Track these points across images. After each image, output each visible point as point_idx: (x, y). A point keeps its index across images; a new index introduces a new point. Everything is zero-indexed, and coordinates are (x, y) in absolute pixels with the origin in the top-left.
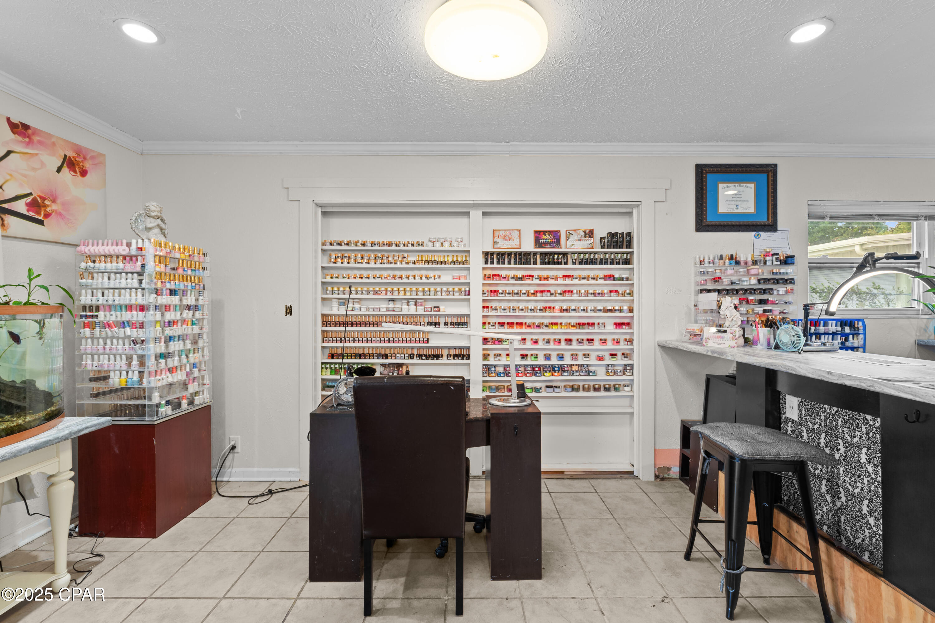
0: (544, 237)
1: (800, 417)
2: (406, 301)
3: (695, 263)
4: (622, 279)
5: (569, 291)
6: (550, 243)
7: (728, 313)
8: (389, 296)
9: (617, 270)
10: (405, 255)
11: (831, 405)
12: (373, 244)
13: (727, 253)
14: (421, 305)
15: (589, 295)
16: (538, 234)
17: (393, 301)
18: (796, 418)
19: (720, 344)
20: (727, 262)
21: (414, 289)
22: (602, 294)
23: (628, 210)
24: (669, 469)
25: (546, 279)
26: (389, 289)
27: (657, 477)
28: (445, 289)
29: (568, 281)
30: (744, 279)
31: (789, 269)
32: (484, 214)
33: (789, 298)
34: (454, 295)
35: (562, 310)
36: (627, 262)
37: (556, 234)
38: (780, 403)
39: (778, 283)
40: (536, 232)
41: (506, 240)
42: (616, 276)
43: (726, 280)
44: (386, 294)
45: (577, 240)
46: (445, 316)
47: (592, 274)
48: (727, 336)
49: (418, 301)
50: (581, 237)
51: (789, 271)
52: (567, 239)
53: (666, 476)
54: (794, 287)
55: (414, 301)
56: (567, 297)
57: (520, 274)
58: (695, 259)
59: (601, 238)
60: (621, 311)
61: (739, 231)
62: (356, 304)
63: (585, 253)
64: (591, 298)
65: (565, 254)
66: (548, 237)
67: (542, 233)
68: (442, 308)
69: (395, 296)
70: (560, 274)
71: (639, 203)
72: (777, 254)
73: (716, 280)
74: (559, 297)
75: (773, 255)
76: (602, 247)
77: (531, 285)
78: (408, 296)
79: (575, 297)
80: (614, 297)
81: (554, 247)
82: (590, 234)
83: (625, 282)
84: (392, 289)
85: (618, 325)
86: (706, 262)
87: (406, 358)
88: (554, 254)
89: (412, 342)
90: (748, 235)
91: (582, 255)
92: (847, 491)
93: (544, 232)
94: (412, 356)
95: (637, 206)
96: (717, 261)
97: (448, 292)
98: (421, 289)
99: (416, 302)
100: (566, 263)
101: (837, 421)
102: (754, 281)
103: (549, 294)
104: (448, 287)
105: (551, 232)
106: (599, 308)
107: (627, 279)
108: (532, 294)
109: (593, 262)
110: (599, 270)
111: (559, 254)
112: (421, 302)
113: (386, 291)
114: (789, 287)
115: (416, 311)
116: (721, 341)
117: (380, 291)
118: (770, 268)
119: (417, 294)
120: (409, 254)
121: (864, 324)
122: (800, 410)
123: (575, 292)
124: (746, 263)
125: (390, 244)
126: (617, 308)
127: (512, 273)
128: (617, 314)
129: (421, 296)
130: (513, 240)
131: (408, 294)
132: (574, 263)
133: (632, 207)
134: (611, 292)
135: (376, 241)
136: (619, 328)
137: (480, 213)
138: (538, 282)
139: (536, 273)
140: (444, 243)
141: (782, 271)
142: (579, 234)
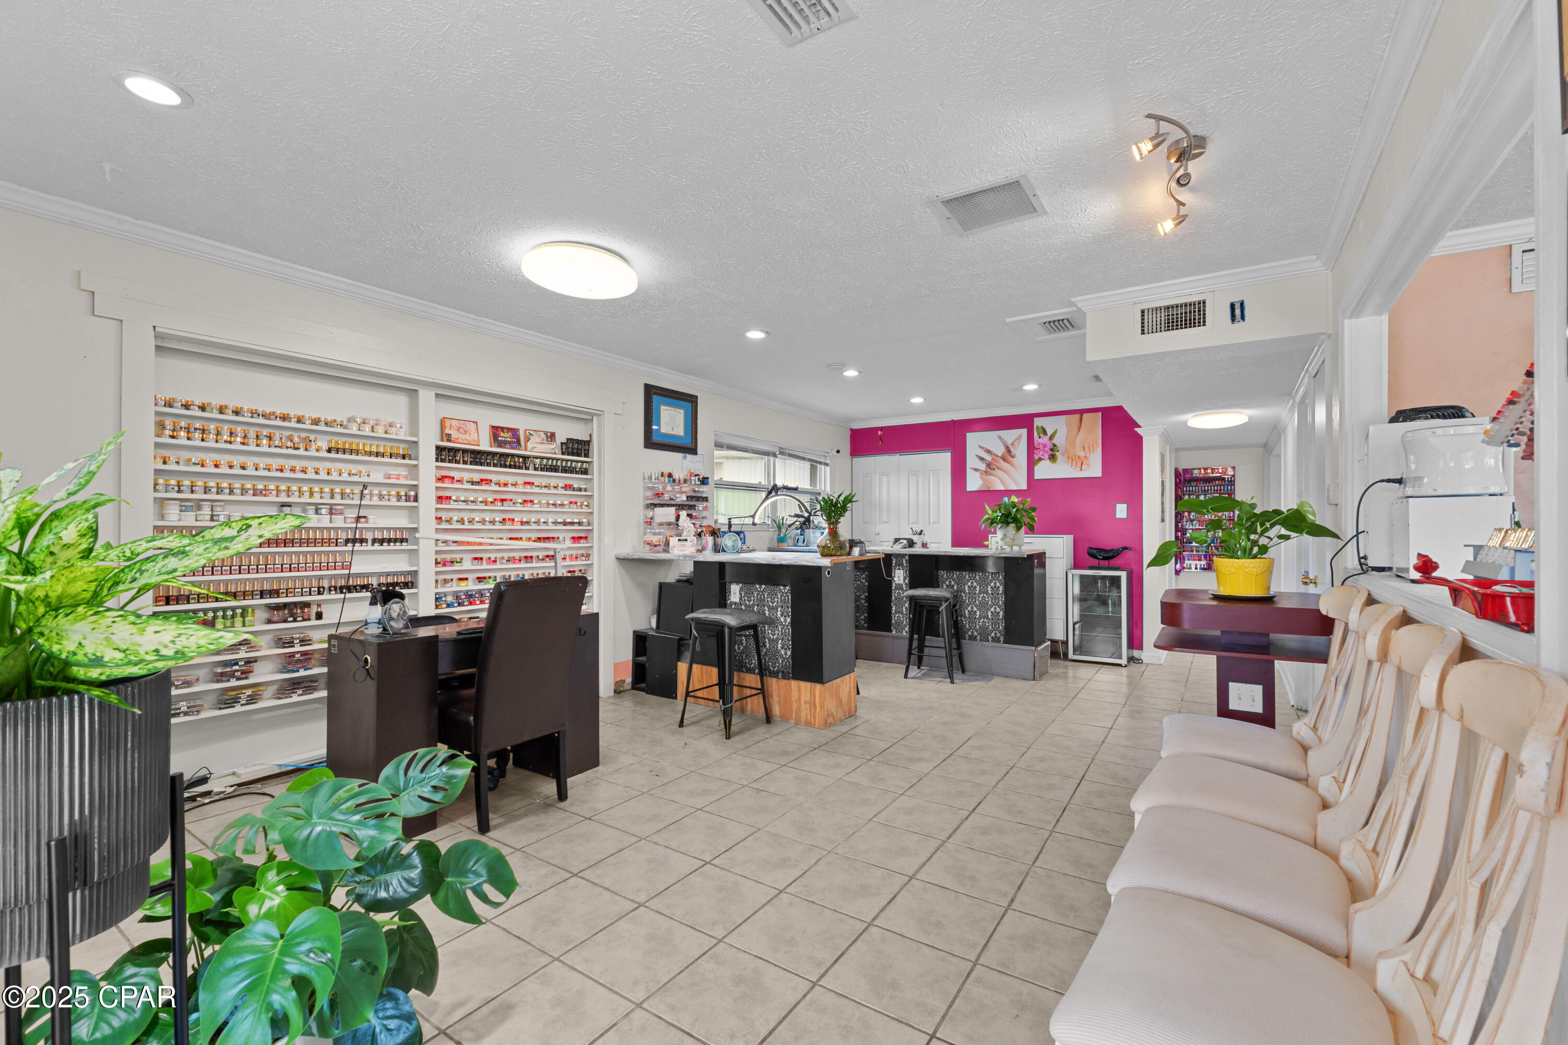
0: (502, 434)
1: (741, 599)
2: (314, 507)
3: (644, 478)
4: (580, 490)
5: (531, 501)
6: (510, 443)
7: (685, 525)
8: (283, 498)
9: (575, 480)
10: (312, 438)
11: (760, 584)
12: (254, 413)
13: (666, 472)
14: (342, 514)
15: (551, 506)
16: (496, 431)
17: (290, 506)
18: (737, 600)
19: (683, 551)
20: (667, 479)
21: (327, 490)
22: (562, 505)
23: (588, 417)
24: (624, 681)
25: (506, 485)
26: (283, 487)
27: (615, 691)
28: (376, 492)
29: (528, 489)
30: (678, 496)
31: (704, 488)
32: (437, 395)
33: (705, 514)
34: (389, 500)
35: (522, 523)
36: (585, 472)
37: (514, 432)
38: (726, 592)
39: (699, 500)
40: (493, 427)
41: (461, 433)
42: (575, 486)
43: (666, 496)
44: (277, 496)
45: (537, 443)
46: (373, 529)
47: (553, 482)
48: (688, 543)
49: (334, 507)
50: (543, 440)
51: (705, 490)
52: (527, 439)
53: (621, 689)
54: (708, 504)
55: (328, 507)
56: (528, 507)
57: (476, 477)
58: (644, 474)
59: (562, 444)
60: (580, 523)
61: (674, 451)
62: (218, 509)
63: (548, 459)
64: (552, 509)
65: (525, 458)
66: (506, 435)
67: (499, 430)
68: (371, 518)
69: (294, 499)
70: (520, 480)
71: (602, 413)
72: (698, 475)
73: (658, 495)
74: (519, 507)
75: (696, 475)
76: (563, 453)
77: (487, 493)
78: (316, 499)
79: (536, 507)
80: (574, 509)
81: (513, 448)
82: (551, 437)
83: (583, 493)
84: (289, 487)
85: (575, 539)
86: (653, 478)
87: (312, 593)
88: (513, 456)
89: (322, 568)
90: (679, 456)
91: (545, 461)
92: (769, 639)
93: (502, 429)
94: (321, 589)
95: (598, 415)
96: (660, 477)
97: (381, 497)
98: (338, 490)
99: (331, 509)
100: (527, 468)
101: (764, 595)
102: (684, 498)
103: (511, 503)
104: (380, 489)
105: (509, 430)
106: (560, 520)
107: (586, 490)
108: (491, 502)
109: (554, 469)
110: (559, 479)
111: (519, 456)
112: (341, 509)
113: (278, 491)
114: (705, 504)
115: (331, 522)
116: (683, 548)
117: (265, 490)
118: (693, 487)
119: (332, 497)
120: (318, 436)
121: (744, 536)
122: (741, 594)
123: (536, 501)
124: (679, 481)
125: (284, 418)
126: (576, 521)
127: (466, 476)
128: (576, 527)
129: (337, 500)
130: (470, 434)
131: (317, 496)
132: (536, 469)
133: (592, 415)
134: (571, 503)
135: (260, 410)
136: (578, 543)
137: (432, 394)
138: (497, 488)
139: (494, 478)
140: (375, 427)
141: (701, 490)
142: (540, 436)
